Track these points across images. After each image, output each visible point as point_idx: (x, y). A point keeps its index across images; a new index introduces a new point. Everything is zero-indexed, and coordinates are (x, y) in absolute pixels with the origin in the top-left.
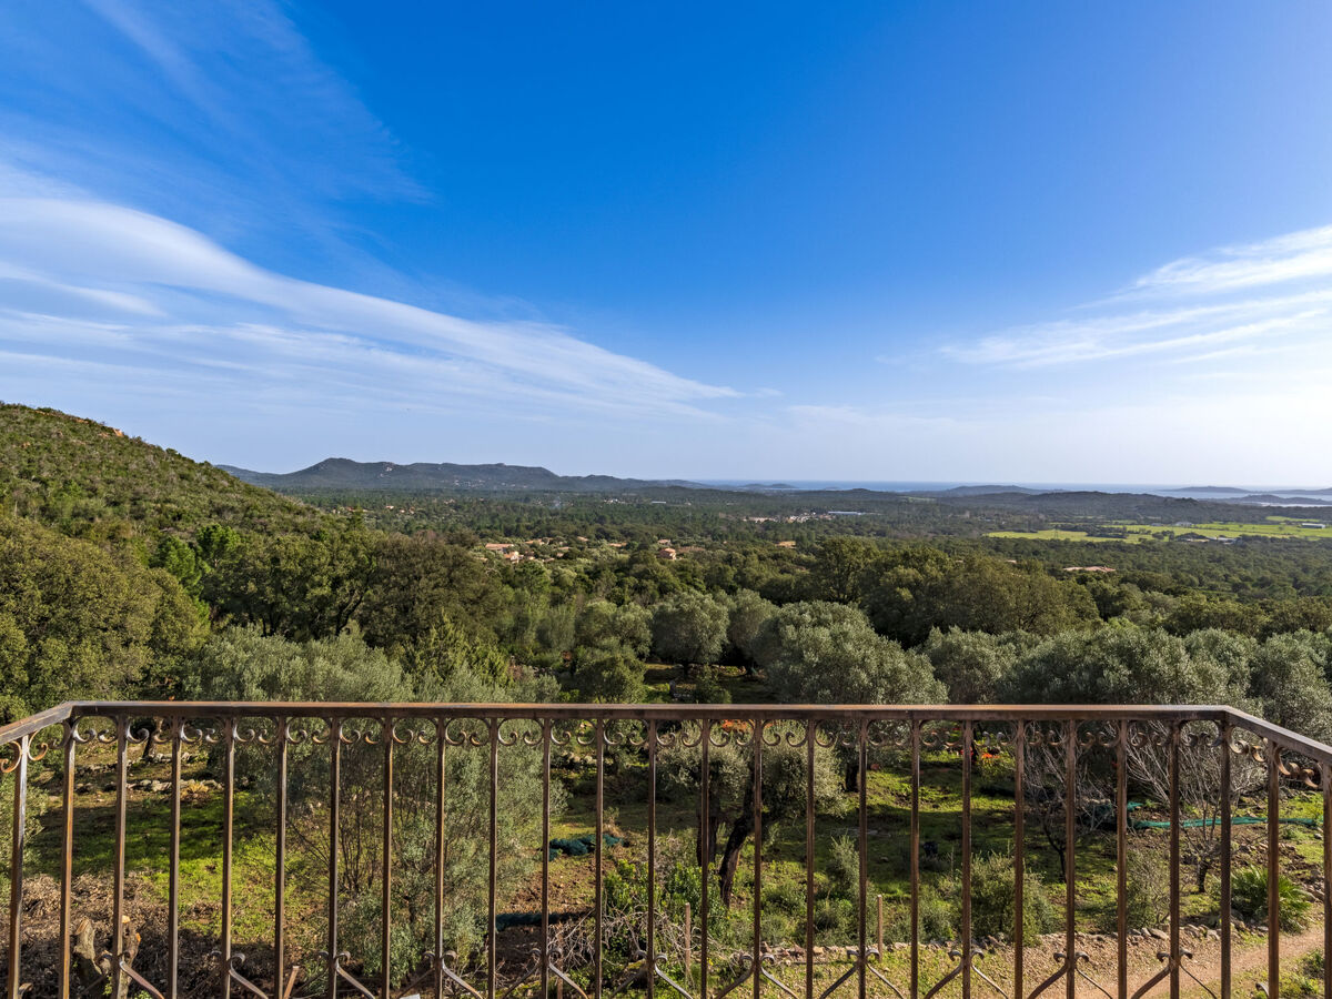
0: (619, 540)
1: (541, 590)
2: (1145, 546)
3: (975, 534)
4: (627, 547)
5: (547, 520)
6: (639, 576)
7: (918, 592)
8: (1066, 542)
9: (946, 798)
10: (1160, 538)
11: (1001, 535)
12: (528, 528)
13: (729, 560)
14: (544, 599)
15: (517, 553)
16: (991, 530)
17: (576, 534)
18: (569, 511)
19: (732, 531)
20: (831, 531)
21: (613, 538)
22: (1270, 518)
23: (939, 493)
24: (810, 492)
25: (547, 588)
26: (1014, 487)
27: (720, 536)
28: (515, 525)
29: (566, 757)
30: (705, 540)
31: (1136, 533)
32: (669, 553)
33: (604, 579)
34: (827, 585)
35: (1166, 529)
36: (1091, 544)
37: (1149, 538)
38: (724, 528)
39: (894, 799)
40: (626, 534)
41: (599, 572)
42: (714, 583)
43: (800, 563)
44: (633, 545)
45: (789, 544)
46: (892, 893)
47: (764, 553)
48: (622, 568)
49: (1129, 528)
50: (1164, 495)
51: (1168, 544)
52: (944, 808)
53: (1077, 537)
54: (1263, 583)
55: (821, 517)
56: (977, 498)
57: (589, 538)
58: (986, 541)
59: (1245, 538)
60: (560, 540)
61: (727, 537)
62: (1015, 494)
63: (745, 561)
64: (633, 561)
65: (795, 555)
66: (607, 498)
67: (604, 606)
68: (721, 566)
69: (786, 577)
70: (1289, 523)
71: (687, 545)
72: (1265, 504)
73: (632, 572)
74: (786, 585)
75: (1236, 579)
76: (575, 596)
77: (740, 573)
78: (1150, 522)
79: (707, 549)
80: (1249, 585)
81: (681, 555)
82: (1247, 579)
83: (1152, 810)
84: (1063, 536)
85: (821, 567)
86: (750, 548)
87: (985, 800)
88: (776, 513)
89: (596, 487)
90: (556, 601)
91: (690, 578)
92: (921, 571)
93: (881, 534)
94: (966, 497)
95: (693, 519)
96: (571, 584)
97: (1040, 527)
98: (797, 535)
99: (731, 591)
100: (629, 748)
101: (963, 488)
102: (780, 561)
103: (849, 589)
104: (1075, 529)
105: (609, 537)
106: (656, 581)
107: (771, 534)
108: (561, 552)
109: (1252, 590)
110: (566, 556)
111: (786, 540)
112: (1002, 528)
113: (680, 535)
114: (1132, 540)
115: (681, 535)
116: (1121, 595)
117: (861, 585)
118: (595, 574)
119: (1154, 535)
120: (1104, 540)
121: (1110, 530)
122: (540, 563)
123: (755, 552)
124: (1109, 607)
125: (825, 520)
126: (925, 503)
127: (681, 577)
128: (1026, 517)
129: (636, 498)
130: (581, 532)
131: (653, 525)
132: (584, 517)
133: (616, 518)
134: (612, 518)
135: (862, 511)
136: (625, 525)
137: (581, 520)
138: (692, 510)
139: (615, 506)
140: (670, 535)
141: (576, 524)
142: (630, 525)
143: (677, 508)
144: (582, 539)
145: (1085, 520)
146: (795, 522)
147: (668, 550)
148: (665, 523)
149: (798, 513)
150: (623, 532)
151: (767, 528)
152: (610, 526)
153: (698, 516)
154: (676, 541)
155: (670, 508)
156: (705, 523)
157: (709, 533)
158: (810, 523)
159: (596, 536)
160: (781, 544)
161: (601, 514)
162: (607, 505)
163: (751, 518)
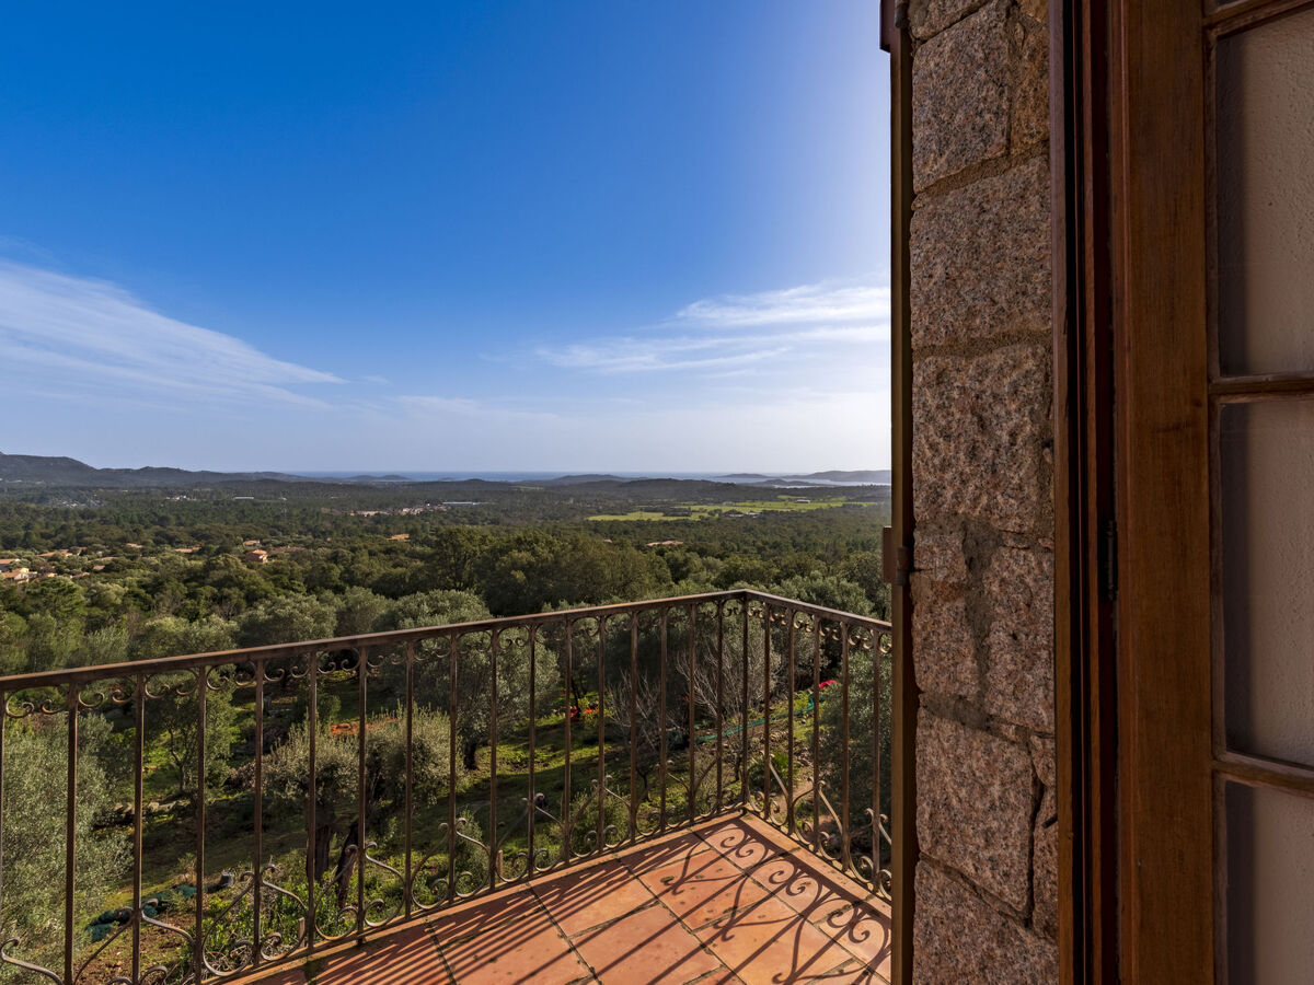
0: (189, 545)
1: (71, 612)
2: (704, 522)
3: (578, 519)
4: (200, 553)
5: (77, 525)
6: (219, 584)
7: (531, 574)
8: (649, 521)
9: (554, 756)
10: (714, 515)
11: (599, 518)
12: (43, 536)
13: (335, 558)
14: (75, 625)
15: (25, 571)
16: (592, 514)
17: (124, 540)
18: (112, 512)
19: (337, 527)
20: (446, 522)
21: (180, 542)
22: (781, 497)
24: (424, 483)
25: (81, 611)
27: (323, 533)
28: (23, 532)
29: (120, 812)
30: (304, 538)
31: (698, 511)
32: (259, 555)
33: (169, 592)
34: (443, 575)
35: (717, 507)
36: (666, 523)
37: (706, 515)
38: (328, 525)
39: (509, 767)
40: (198, 537)
41: (161, 584)
42: (316, 583)
43: (413, 556)
44: (209, 549)
45: (402, 537)
46: (510, 851)
47: (376, 547)
48: (193, 577)
49: (693, 508)
50: (716, 481)
51: (718, 519)
52: (554, 765)
53: (656, 517)
54: (776, 546)
55: (436, 508)
56: (580, 486)
57: (143, 544)
58: (587, 524)
59: (765, 512)
60: (97, 549)
61: (331, 533)
62: (611, 482)
63: (353, 558)
64: (210, 567)
65: (408, 548)
66: (171, 495)
67: (169, 622)
68: (325, 565)
69: (399, 570)
70: (790, 500)
71: (282, 545)
72: (777, 486)
73: (209, 580)
74: (401, 579)
75: (760, 544)
76: (125, 617)
77: (347, 570)
78: (707, 503)
79: (307, 547)
80: (767, 547)
81: (275, 556)
82: (767, 543)
83: (707, 728)
84: (646, 516)
85: (438, 557)
86: (359, 543)
87: (586, 749)
88: (387, 505)
89: (155, 483)
90: (94, 625)
91: (285, 580)
92: (534, 553)
93: (495, 522)
94: (570, 485)
95: (289, 515)
96: (119, 601)
97: (630, 510)
98: (410, 527)
99: (338, 590)
100: (213, 780)
101: (568, 477)
102: (393, 555)
103: (465, 576)
104: (654, 511)
105: (173, 542)
106: (241, 589)
107: (381, 527)
108: (100, 564)
109: (770, 551)
110: (108, 568)
111: (399, 533)
112: (599, 512)
113: (273, 531)
114: (694, 517)
115: (273, 534)
116: (686, 561)
117: (476, 571)
118: (155, 587)
119: (709, 513)
120: (675, 518)
121: (680, 510)
122: (68, 580)
123: (365, 547)
124: (679, 572)
125: (440, 512)
126: (534, 492)
127: (274, 581)
128: (618, 502)
129: (212, 493)
130: (130, 538)
131: (235, 524)
132: (136, 518)
133: (183, 519)
134: (178, 518)
135: (476, 501)
136: (197, 526)
137: (132, 522)
138: (288, 506)
139: (182, 504)
140: (258, 535)
141: (122, 527)
142: (203, 526)
143: (269, 504)
144: (133, 545)
145: (664, 503)
146: (408, 514)
147: (257, 552)
148: (252, 521)
149: (412, 505)
150: (193, 535)
151: (378, 522)
152: (175, 528)
153: (295, 512)
154: (264, 541)
155: (259, 504)
156: (304, 519)
157: (310, 530)
158: (424, 515)
159: (154, 541)
160: (393, 538)
161: (162, 514)
162: (170, 504)
163: (359, 512)
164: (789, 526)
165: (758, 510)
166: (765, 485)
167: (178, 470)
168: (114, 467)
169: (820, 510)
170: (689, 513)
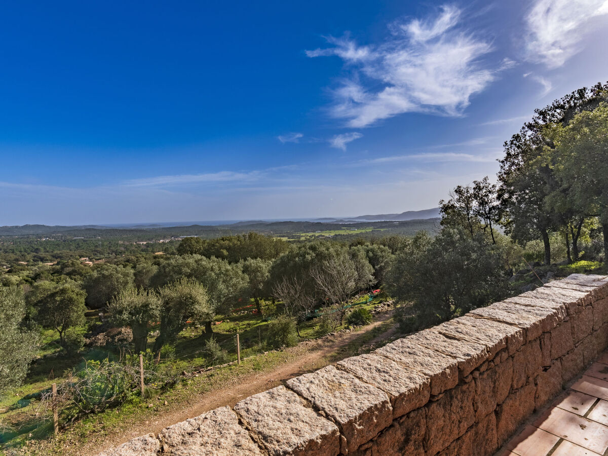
0: (51, 261)
2: (308, 241)
4: (58, 264)
10: (312, 237)
17: (17, 260)
18: (11, 247)
19: (127, 249)
21: (47, 260)
22: (343, 228)
23: (231, 225)
24: (170, 228)
26: (261, 221)
27: (120, 252)
30: (110, 255)
31: (304, 236)
32: (88, 264)
35: (313, 234)
36: (289, 241)
37: (308, 237)
38: (123, 249)
40: (55, 257)
45: (161, 253)
49: (302, 235)
50: (312, 222)
51: (314, 239)
53: (285, 239)
55: (177, 239)
56: (247, 226)
57: (28, 261)
59: (336, 235)
60: (3, 265)
61: (124, 253)
62: (261, 224)
66: (41, 238)
70: (347, 229)
71: (100, 259)
72: (341, 223)
78: (308, 232)
81: (96, 265)
88: (152, 239)
89: (32, 232)
94: (242, 226)
95: (103, 245)
98: (164, 248)
101: (240, 223)
104: (284, 236)
105: (43, 260)
107: (150, 249)
111: (158, 252)
114: (303, 239)
115: (95, 254)
119: (310, 237)
121: (295, 236)
126: (225, 230)
128: (266, 233)
129: (62, 237)
130: (21, 259)
131: (75, 251)
132: (23, 250)
133: (48, 249)
134: (45, 248)
135: (196, 235)
136: (55, 252)
137: (20, 252)
138: (102, 241)
139: (47, 242)
140: (87, 255)
141: (16, 255)
142: (59, 252)
143: (91, 240)
144: (22, 262)
145: (287, 233)
146: (163, 242)
147: (87, 262)
148: (83, 249)
149: (164, 238)
150: (53, 256)
151: (148, 247)
152: (44, 254)
153: (105, 243)
154: (91, 258)
155: (87, 241)
156: (110, 247)
157: (113, 252)
158: (171, 242)
159: (33, 260)
160: (156, 254)
161: (36, 247)
162: (40, 242)
163: (138, 243)
164: (347, 241)
165: (332, 234)
166: (335, 223)
167: (43, 226)
168: (9, 225)
169: (362, 233)
170: (300, 237)
